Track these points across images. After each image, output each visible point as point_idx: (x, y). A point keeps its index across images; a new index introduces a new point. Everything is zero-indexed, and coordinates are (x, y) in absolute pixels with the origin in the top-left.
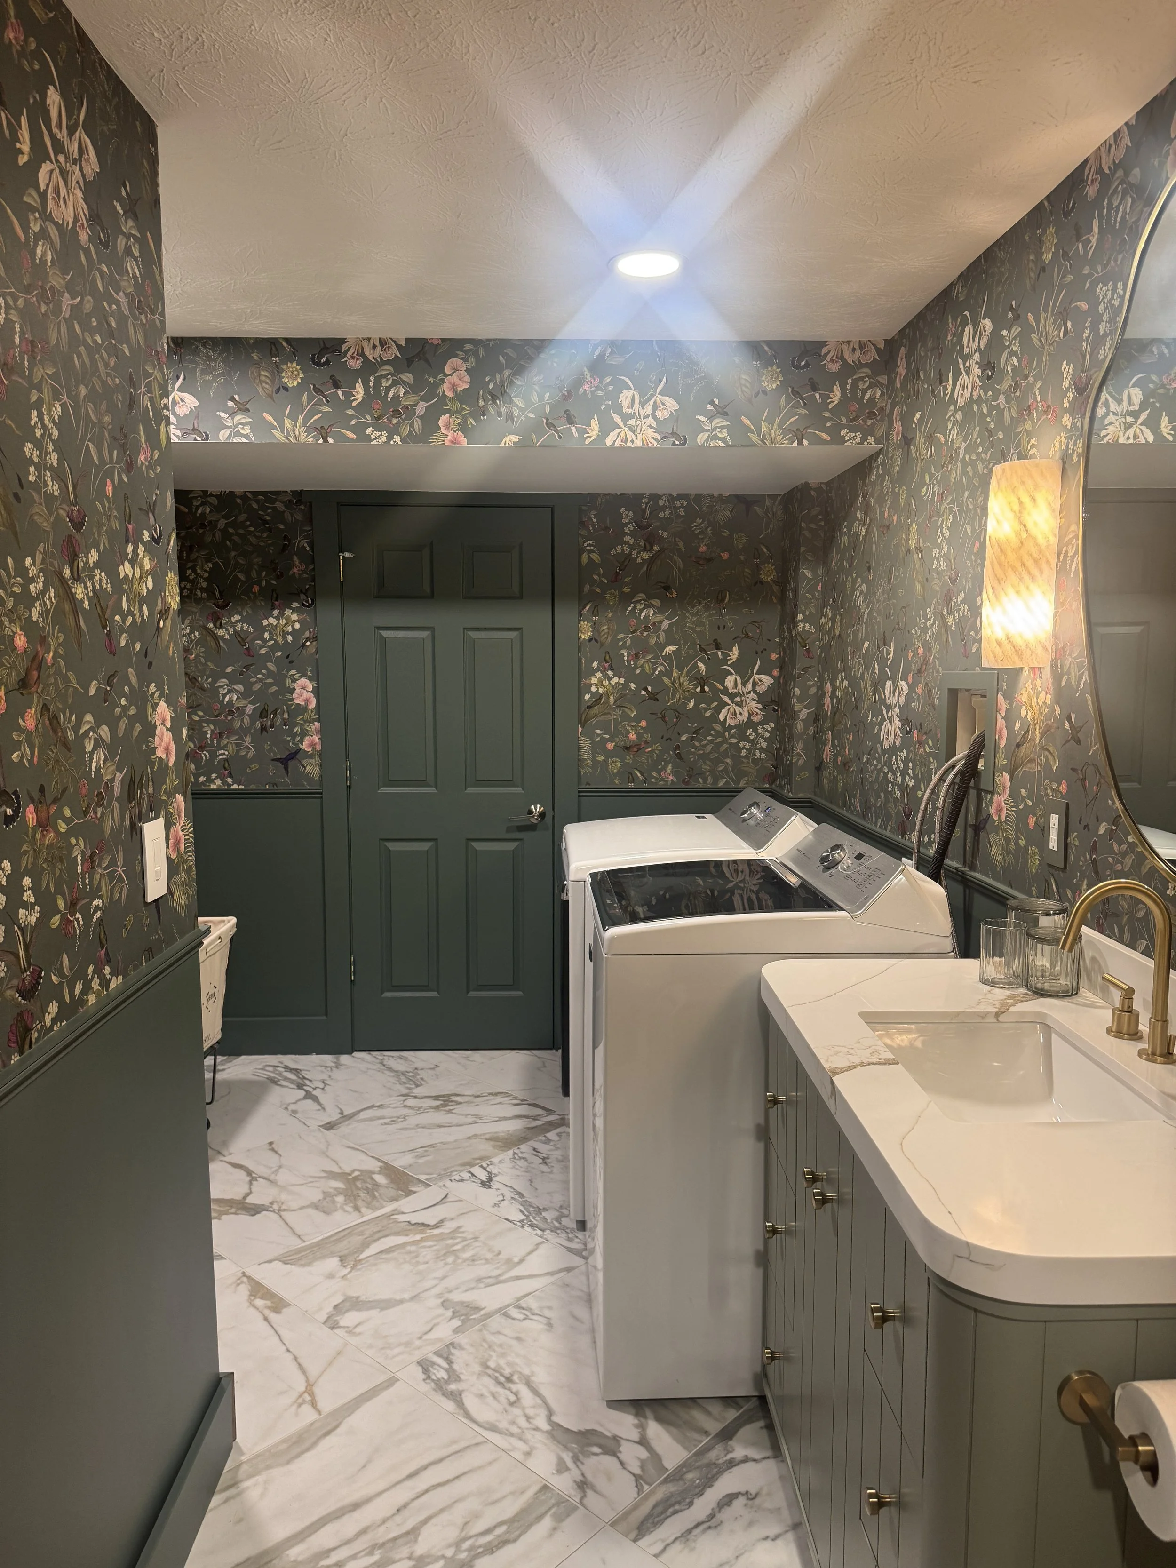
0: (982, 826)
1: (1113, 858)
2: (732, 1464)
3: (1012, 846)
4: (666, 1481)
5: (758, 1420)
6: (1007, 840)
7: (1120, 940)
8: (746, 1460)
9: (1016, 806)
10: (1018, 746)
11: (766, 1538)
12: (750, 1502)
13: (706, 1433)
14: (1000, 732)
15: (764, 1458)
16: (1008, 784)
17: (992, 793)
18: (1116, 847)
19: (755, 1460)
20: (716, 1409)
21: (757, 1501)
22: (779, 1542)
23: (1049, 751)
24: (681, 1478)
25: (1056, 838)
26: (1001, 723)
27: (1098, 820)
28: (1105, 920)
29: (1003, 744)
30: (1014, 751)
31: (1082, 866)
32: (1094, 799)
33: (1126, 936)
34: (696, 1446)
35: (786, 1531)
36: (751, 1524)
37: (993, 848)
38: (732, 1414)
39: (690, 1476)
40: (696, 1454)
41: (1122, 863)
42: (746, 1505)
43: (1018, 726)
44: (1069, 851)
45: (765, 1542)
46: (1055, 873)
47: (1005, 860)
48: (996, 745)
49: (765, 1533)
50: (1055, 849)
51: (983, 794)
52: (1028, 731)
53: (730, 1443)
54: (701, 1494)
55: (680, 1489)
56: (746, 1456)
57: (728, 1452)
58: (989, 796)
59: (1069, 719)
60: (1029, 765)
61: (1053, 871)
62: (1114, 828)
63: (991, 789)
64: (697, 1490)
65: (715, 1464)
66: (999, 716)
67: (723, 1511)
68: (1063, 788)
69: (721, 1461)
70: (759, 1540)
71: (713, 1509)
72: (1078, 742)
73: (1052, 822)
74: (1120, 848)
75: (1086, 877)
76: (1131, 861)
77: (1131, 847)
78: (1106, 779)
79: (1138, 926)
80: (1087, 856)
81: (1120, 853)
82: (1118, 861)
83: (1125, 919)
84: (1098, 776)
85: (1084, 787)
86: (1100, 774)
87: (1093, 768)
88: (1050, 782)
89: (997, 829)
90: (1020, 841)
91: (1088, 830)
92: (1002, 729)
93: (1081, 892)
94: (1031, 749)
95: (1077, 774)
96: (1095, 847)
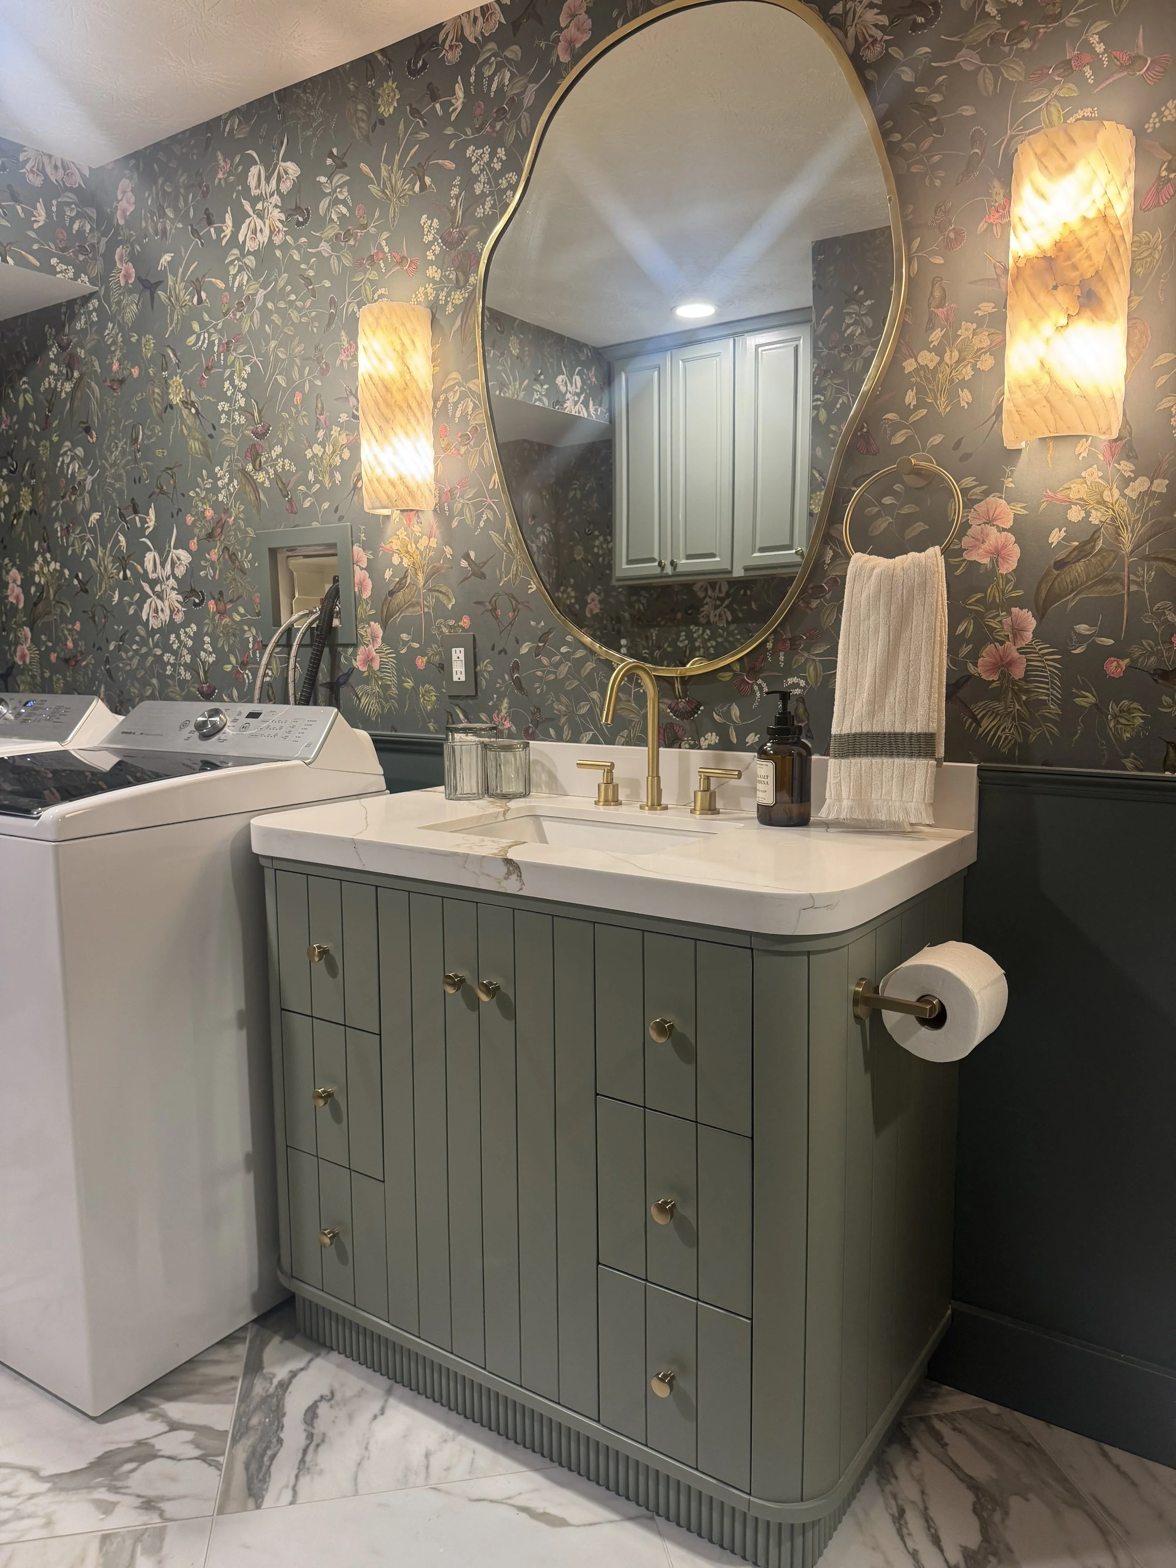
0: (341, 681)
1: (543, 671)
2: (284, 1386)
3: (394, 690)
4: (235, 1441)
5: (271, 1339)
6: (385, 688)
7: (559, 739)
8: (294, 1375)
9: (397, 652)
10: (391, 593)
11: (375, 1417)
12: (333, 1402)
13: (233, 1378)
14: (361, 583)
15: (309, 1362)
16: (380, 633)
17: (355, 646)
18: (545, 661)
19: (302, 1369)
20: (222, 1354)
21: (338, 1396)
22: (388, 1412)
23: (441, 592)
24: (248, 1429)
25: (463, 670)
26: (360, 574)
27: (517, 642)
28: (536, 727)
29: (366, 595)
30: (386, 598)
31: (500, 687)
32: (511, 624)
33: (567, 733)
34: (235, 1395)
35: (386, 1401)
36: (351, 1417)
37: (363, 700)
38: (242, 1350)
39: (255, 1421)
40: (242, 1400)
41: (555, 673)
42: (331, 1407)
43: (388, 574)
44: (480, 678)
45: (377, 1421)
46: (462, 703)
47: (383, 708)
48: (357, 600)
49: (369, 1415)
50: (463, 679)
51: (340, 649)
52: (405, 577)
53: (264, 1371)
54: (281, 1427)
55: (257, 1437)
56: (291, 1371)
57: (271, 1380)
58: (350, 650)
59: (467, 557)
60: (411, 609)
61: (458, 702)
62: (541, 644)
63: (355, 642)
64: (275, 1427)
65: (268, 1396)
66: (357, 568)
67: (315, 1425)
68: (466, 622)
69: (272, 1390)
70: (371, 1423)
71: (305, 1430)
72: (483, 576)
73: (454, 657)
74: (550, 661)
75: (506, 696)
76: (566, 669)
77: (566, 656)
78: (526, 604)
79: (581, 721)
80: (507, 677)
81: (551, 664)
82: (549, 672)
83: (563, 720)
84: (514, 602)
85: (496, 617)
86: (517, 601)
87: (506, 597)
88: (445, 620)
89: (367, 681)
90: (405, 684)
91: (506, 653)
92: (364, 580)
93: (500, 711)
94: (412, 594)
95: (485, 606)
96: (516, 667)
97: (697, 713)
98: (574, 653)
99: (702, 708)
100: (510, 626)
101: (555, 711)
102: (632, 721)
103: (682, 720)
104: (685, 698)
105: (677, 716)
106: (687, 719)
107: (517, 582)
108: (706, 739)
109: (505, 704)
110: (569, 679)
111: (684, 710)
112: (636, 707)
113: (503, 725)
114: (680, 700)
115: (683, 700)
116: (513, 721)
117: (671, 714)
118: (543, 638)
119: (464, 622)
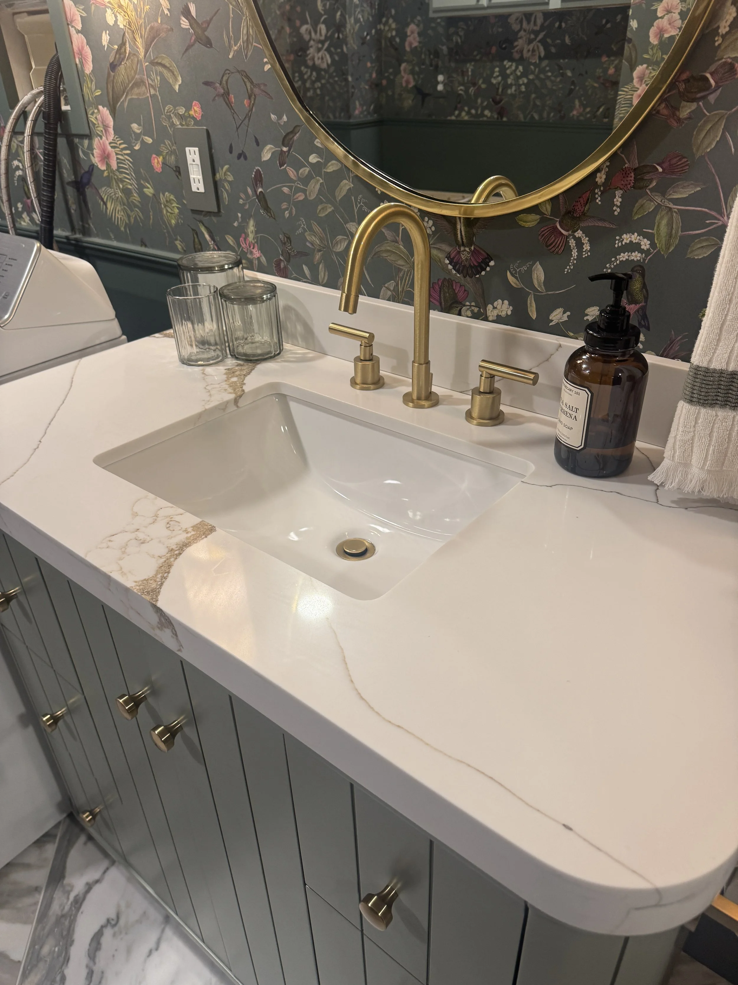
0: (85, 180)
1: (290, 188)
2: (78, 902)
3: (136, 197)
4: (25, 976)
5: (78, 837)
6: (127, 192)
7: (315, 281)
8: (89, 887)
9: (130, 148)
10: (113, 67)
11: (150, 953)
12: (116, 929)
13: (37, 889)
14: (81, 53)
15: (105, 872)
16: (110, 122)
17: (89, 137)
18: (292, 173)
19: (97, 881)
20: (32, 858)
21: (122, 922)
22: (162, 946)
23: (164, 66)
24: (39, 959)
25: (200, 177)
26: (78, 40)
27: (258, 144)
28: (288, 261)
29: (89, 68)
30: (109, 74)
31: (244, 204)
32: (248, 116)
33: (323, 274)
34: (34, 912)
35: (163, 931)
36: (129, 951)
37: (109, 205)
38: (50, 850)
39: (46, 950)
40: (40, 921)
41: (304, 191)
42: (114, 935)
43: (105, 38)
44: (221, 189)
45: (151, 958)
46: (206, 219)
47: (129, 216)
48: (80, 74)
49: (146, 951)
50: (202, 190)
51: (76, 140)
52: (123, 44)
53: (66, 881)
54: (67, 960)
55: (44, 972)
56: (87, 884)
57: (69, 893)
58: (86, 142)
59: (186, 13)
60: (136, 90)
61: (201, 217)
62: (285, 149)
63: (87, 132)
64: (61, 959)
65: (63, 916)
66: (73, 31)
67: (97, 960)
68: (196, 111)
69: (67, 908)
70: (145, 961)
71: (87, 966)
72: (208, 43)
73: (189, 158)
74: (298, 174)
75: (251, 216)
76: (318, 186)
77: (317, 168)
78: (262, 87)
79: (339, 261)
80: (249, 190)
81: (300, 179)
82: (298, 190)
83: (318, 256)
84: (248, 84)
85: (229, 104)
86: (252, 83)
87: (238, 76)
88: (175, 107)
89: (108, 181)
90: (145, 190)
91: (246, 158)
92: (83, 48)
93: (247, 236)
94: (134, 67)
95: (215, 88)
96: (258, 179)
97: (485, 269)
98: (325, 165)
99: (492, 263)
100: (247, 119)
101: (308, 244)
102: (400, 270)
103: (465, 277)
104: (470, 245)
105: (458, 271)
106: (471, 277)
107: (249, 54)
108: (495, 308)
109: (251, 227)
110: (322, 202)
111: (467, 264)
112: (404, 250)
113: (251, 253)
114: (462, 249)
115: (467, 249)
116: (261, 249)
117: (450, 267)
118: (286, 140)
119: (195, 111)
